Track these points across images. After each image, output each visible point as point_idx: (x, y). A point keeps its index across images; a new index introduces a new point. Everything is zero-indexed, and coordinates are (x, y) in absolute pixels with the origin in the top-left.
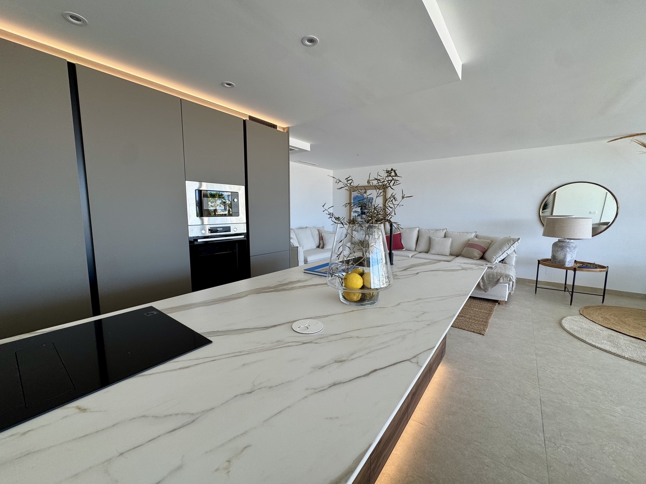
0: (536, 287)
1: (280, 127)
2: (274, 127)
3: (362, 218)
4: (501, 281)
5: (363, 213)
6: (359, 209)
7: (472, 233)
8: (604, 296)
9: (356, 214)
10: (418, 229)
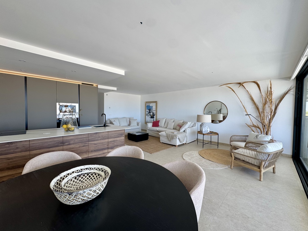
0: (198, 142)
1: (95, 85)
2: (93, 85)
3: (149, 114)
4: (174, 137)
5: (150, 112)
6: (148, 111)
7: (182, 120)
8: (218, 145)
9: (147, 113)
10: (166, 119)
